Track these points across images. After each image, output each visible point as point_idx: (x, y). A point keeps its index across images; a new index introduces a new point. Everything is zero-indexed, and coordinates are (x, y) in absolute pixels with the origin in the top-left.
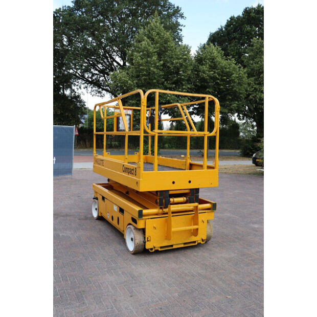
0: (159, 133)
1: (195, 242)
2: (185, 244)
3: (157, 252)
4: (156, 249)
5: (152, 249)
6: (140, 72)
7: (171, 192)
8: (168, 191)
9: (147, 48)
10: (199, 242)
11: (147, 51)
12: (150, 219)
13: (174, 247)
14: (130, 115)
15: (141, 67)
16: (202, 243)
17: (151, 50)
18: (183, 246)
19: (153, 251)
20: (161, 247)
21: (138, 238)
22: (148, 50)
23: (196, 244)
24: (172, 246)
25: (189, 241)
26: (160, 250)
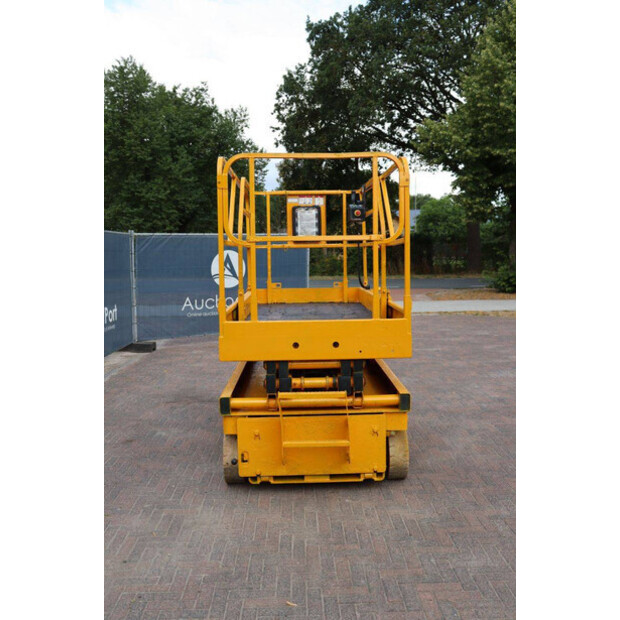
0: (257, 243)
1: (358, 475)
2: (332, 476)
3: (266, 486)
4: (264, 479)
5: (254, 478)
6: (478, 116)
7: (292, 366)
8: (286, 362)
9: (490, 62)
10: (368, 476)
11: (493, 68)
12: (247, 419)
13: (307, 480)
14: (318, 208)
15: (479, 105)
16: (376, 479)
17: (500, 66)
18: (327, 480)
19: (258, 482)
20: (275, 478)
21: (229, 454)
22: (493, 66)
23: (361, 479)
24: (302, 477)
25: (342, 472)
26: (272, 482)
